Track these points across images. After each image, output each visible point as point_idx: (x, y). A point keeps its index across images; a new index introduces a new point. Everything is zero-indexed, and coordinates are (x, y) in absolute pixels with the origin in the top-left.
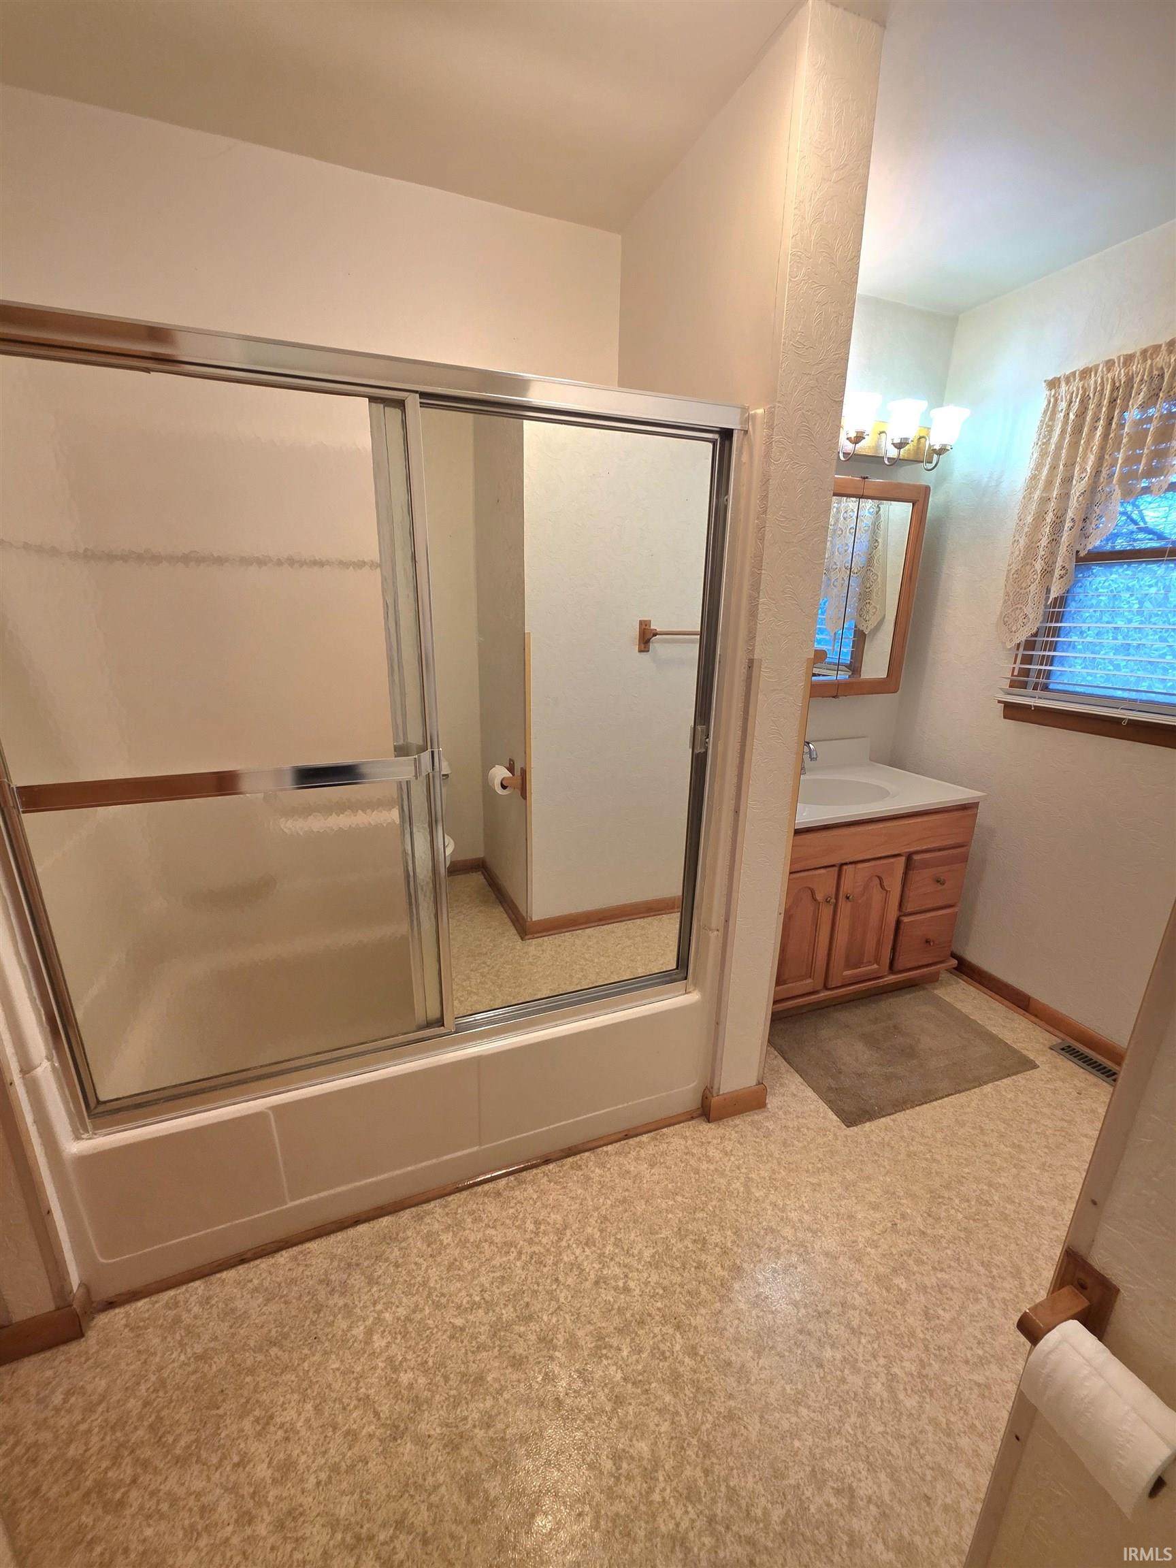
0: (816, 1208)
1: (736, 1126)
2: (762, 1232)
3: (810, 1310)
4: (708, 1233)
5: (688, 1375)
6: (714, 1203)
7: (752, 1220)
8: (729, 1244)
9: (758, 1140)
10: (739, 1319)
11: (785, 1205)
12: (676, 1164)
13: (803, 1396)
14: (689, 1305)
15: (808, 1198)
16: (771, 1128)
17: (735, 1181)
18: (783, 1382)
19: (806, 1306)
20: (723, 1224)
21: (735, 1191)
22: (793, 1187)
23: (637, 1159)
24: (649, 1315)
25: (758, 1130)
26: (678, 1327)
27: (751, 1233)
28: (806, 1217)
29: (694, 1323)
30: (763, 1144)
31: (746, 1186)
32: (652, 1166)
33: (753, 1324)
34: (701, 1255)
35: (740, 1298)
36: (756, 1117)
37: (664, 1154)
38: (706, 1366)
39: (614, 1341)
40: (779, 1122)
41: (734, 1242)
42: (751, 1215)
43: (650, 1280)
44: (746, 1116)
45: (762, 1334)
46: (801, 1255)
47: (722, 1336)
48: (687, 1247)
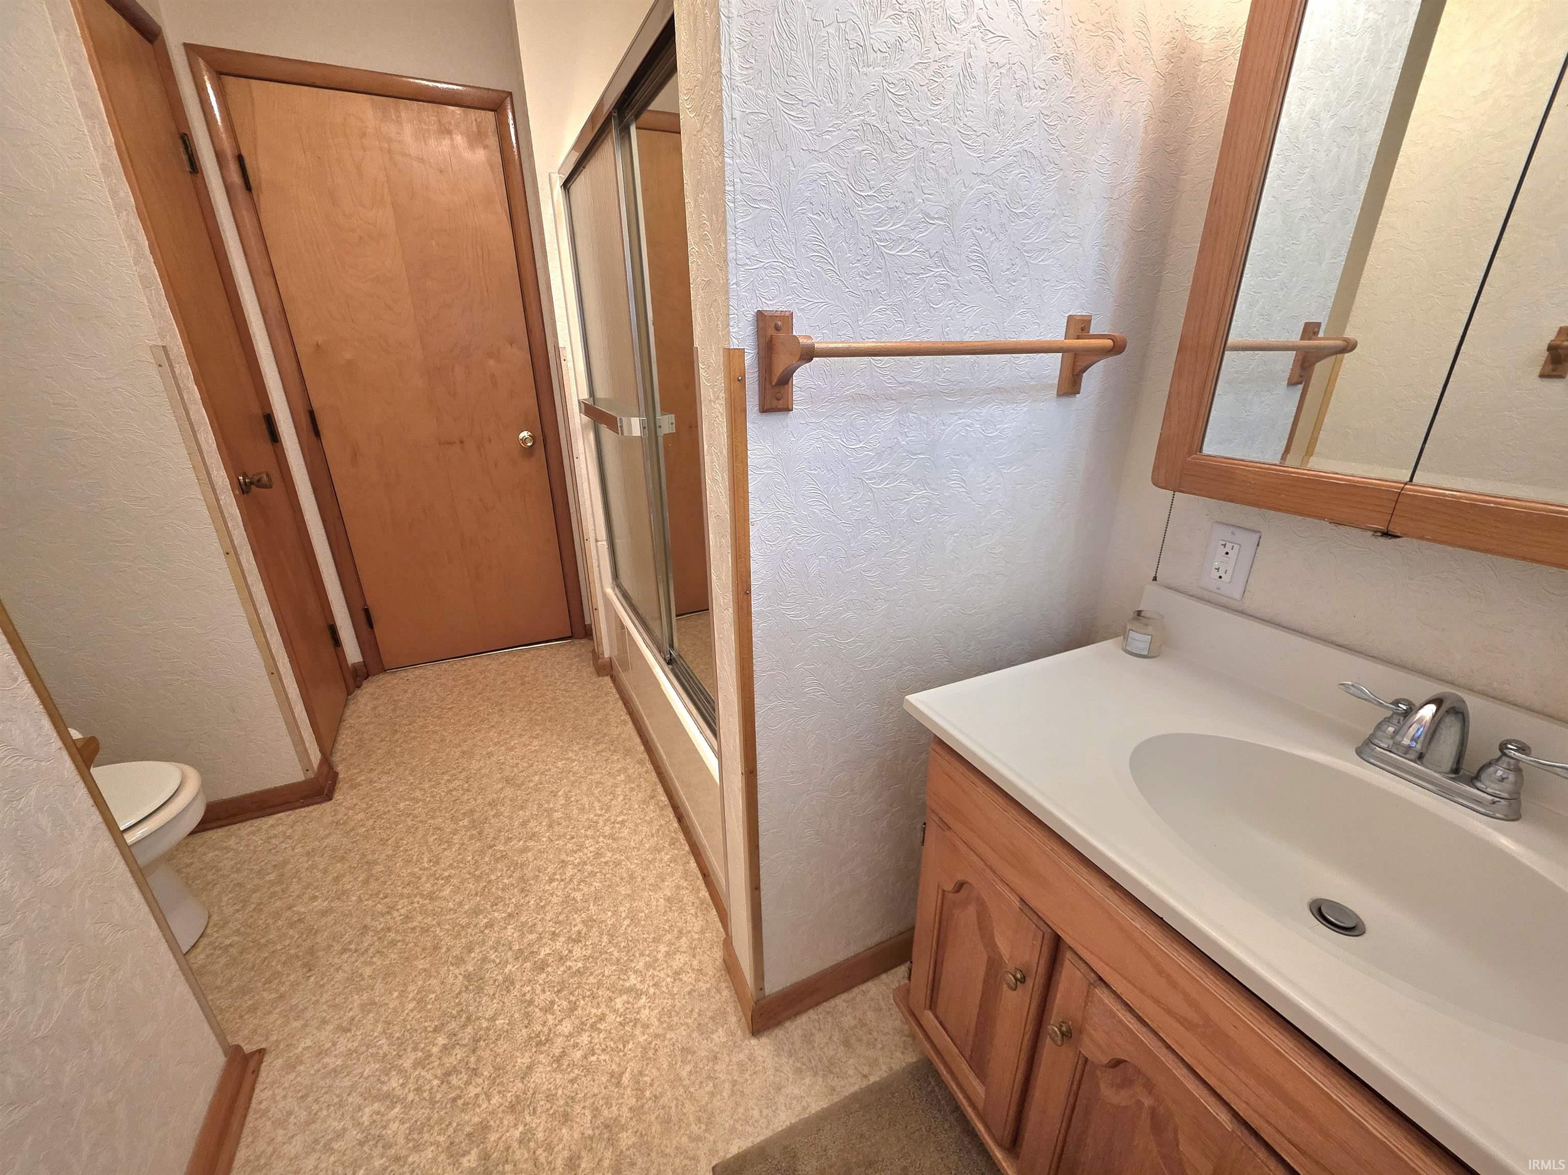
0: (588, 1071)
1: (719, 991)
2: (573, 998)
3: (482, 1032)
4: (585, 945)
5: (475, 921)
6: (616, 954)
7: (589, 990)
8: (568, 963)
9: (695, 1015)
10: (500, 963)
11: (600, 1031)
12: (668, 921)
13: (422, 1008)
14: (524, 924)
15: (603, 1063)
16: (715, 1036)
17: (639, 979)
18: (438, 993)
19: (488, 1029)
20: (591, 960)
21: (626, 977)
22: (621, 1046)
23: (678, 887)
24: (526, 896)
25: (712, 1018)
26: (510, 915)
27: (575, 986)
28: (578, 1054)
29: (509, 927)
30: (689, 1021)
31: (630, 990)
32: (668, 900)
33: (492, 975)
34: (565, 937)
35: (516, 967)
36: (733, 1019)
37: (682, 910)
38: (476, 933)
39: (517, 875)
40: (725, 1052)
41: (570, 968)
42: (595, 990)
43: (555, 896)
44: (735, 1007)
45: (481, 981)
46: (538, 1036)
47: (492, 948)
48: (575, 926)
